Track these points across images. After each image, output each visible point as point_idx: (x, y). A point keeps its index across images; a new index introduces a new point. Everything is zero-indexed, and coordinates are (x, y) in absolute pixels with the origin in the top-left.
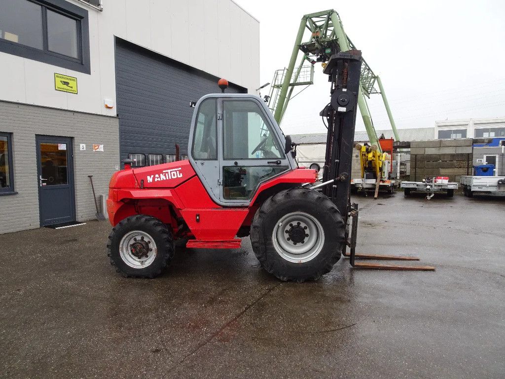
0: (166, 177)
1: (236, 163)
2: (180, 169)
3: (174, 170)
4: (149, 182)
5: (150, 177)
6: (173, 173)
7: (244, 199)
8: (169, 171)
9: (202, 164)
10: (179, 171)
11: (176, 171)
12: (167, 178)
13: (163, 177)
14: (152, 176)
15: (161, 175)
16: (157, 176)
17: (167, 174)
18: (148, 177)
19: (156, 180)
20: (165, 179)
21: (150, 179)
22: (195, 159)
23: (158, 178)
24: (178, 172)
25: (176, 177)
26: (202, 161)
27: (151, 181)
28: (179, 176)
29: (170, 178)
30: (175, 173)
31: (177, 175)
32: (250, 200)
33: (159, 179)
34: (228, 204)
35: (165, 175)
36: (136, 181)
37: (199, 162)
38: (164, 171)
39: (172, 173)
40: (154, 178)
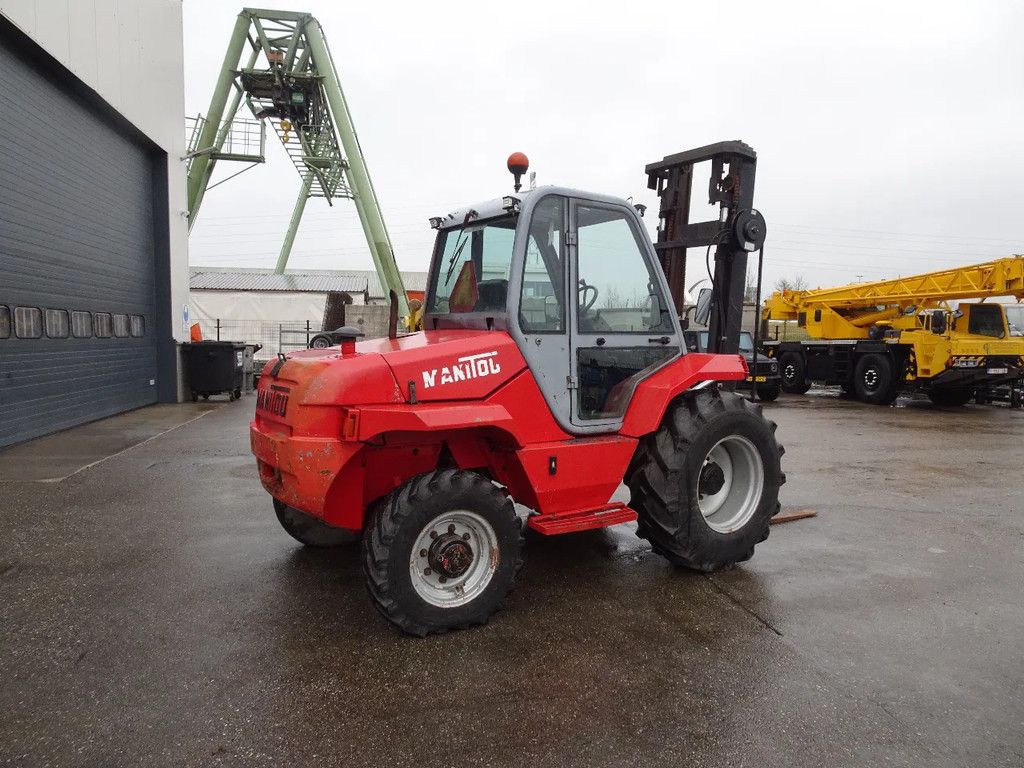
0: (465, 375)
1: (601, 342)
2: (495, 353)
3: (483, 355)
4: (427, 386)
5: (430, 374)
6: (481, 365)
7: (612, 417)
8: (472, 358)
9: (538, 342)
10: (493, 357)
11: (487, 359)
12: (469, 377)
13: (458, 374)
14: (434, 372)
15: (455, 368)
16: (445, 370)
17: (467, 367)
18: (426, 375)
19: (444, 380)
20: (463, 378)
21: (429, 379)
22: (524, 332)
23: (447, 376)
24: (491, 360)
25: (486, 373)
26: (539, 337)
27: (432, 384)
28: (493, 371)
29: (475, 376)
30: (485, 362)
31: (489, 369)
32: (621, 419)
33: (450, 379)
34: (586, 430)
35: (464, 370)
36: (397, 386)
37: (532, 338)
38: (461, 360)
39: (479, 363)
40: (438, 378)
